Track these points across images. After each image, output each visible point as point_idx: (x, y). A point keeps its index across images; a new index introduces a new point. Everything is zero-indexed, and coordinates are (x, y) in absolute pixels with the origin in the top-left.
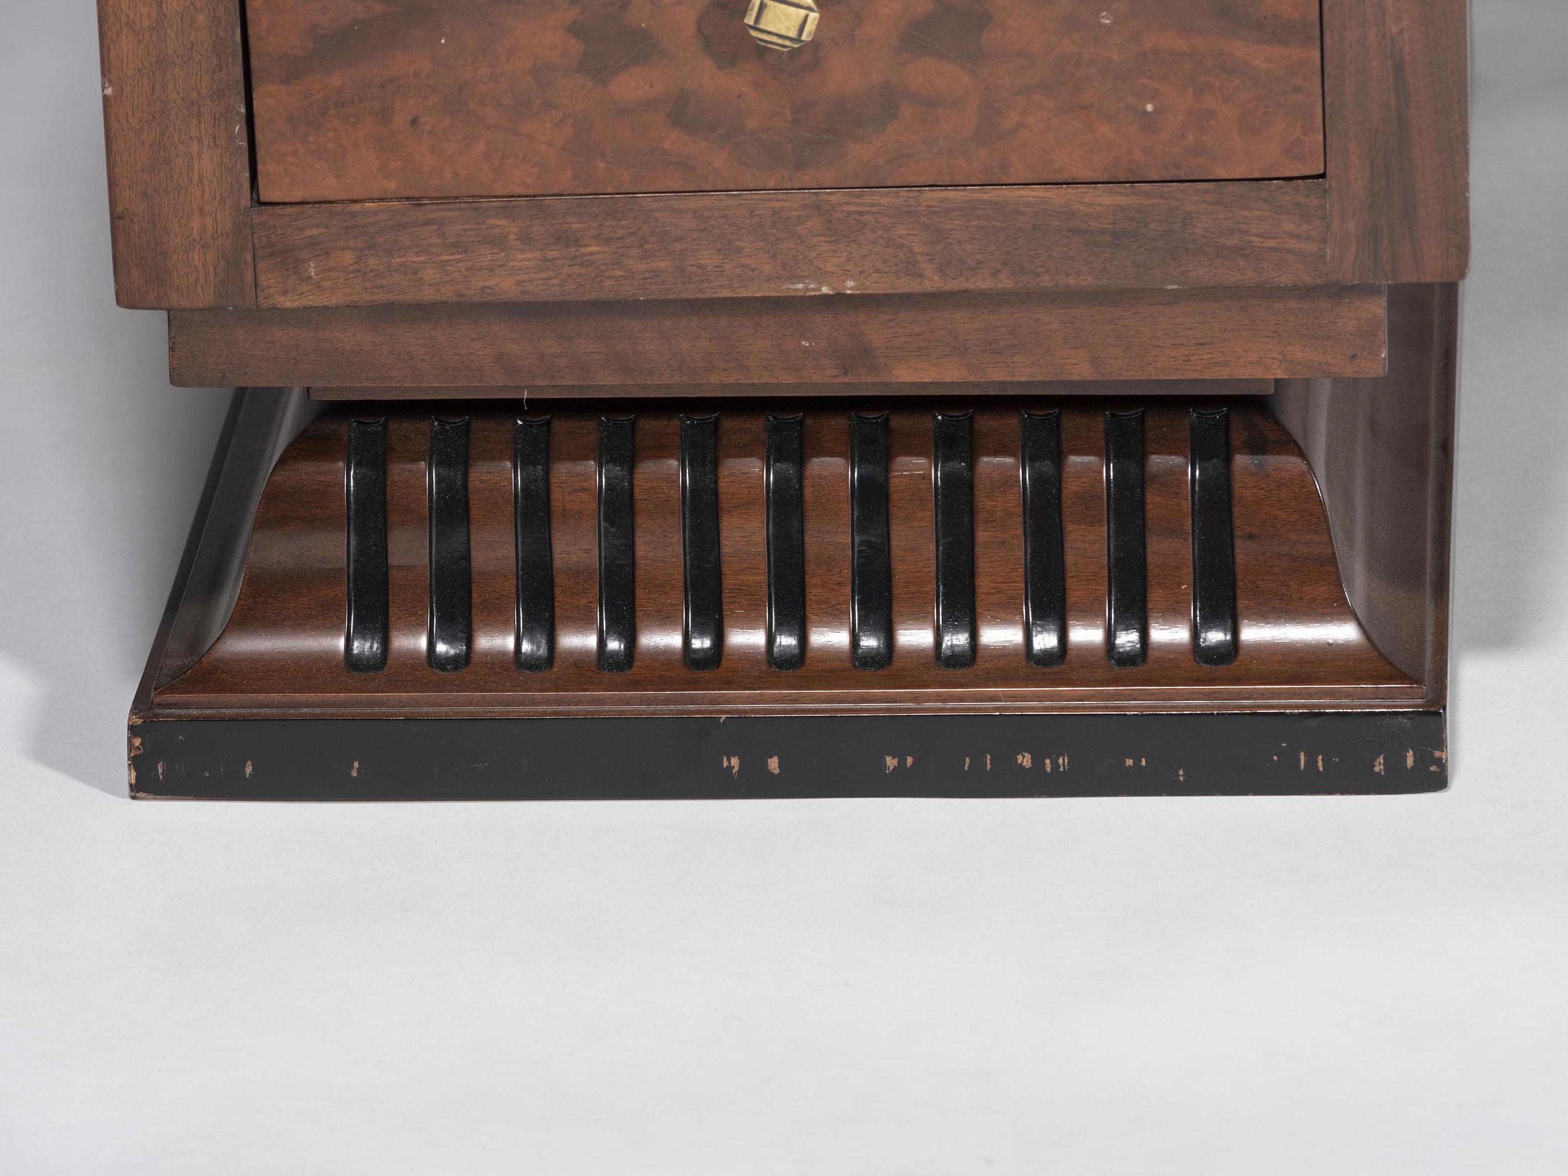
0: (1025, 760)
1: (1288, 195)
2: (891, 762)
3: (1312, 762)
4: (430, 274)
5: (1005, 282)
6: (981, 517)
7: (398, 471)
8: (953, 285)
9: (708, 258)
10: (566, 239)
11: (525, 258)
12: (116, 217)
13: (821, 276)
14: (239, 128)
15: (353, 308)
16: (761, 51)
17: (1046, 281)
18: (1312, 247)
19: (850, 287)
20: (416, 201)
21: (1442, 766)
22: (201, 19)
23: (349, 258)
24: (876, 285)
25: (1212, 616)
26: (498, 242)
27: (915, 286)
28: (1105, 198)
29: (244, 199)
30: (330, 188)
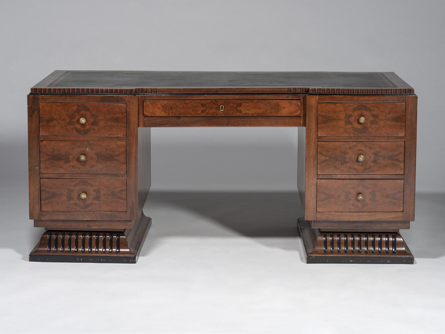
0: (102, 260)
1: (124, 213)
2: (91, 260)
3: (125, 261)
4: (55, 217)
5: (101, 219)
6: (99, 241)
7: (52, 236)
8: (97, 219)
9: (77, 217)
10: (66, 215)
11: (62, 216)
12: (30, 212)
13: (86, 218)
14: (40, 205)
15: (48, 220)
16: (82, 199)
17: (104, 219)
18: (126, 217)
19: (88, 219)
20: (54, 211)
21: (135, 261)
22: (37, 195)
23: (48, 216)
24: (91, 219)
25: (118, 249)
26: (60, 215)
27: (94, 219)
28: (109, 213)
29: (40, 211)
30: (47, 210)
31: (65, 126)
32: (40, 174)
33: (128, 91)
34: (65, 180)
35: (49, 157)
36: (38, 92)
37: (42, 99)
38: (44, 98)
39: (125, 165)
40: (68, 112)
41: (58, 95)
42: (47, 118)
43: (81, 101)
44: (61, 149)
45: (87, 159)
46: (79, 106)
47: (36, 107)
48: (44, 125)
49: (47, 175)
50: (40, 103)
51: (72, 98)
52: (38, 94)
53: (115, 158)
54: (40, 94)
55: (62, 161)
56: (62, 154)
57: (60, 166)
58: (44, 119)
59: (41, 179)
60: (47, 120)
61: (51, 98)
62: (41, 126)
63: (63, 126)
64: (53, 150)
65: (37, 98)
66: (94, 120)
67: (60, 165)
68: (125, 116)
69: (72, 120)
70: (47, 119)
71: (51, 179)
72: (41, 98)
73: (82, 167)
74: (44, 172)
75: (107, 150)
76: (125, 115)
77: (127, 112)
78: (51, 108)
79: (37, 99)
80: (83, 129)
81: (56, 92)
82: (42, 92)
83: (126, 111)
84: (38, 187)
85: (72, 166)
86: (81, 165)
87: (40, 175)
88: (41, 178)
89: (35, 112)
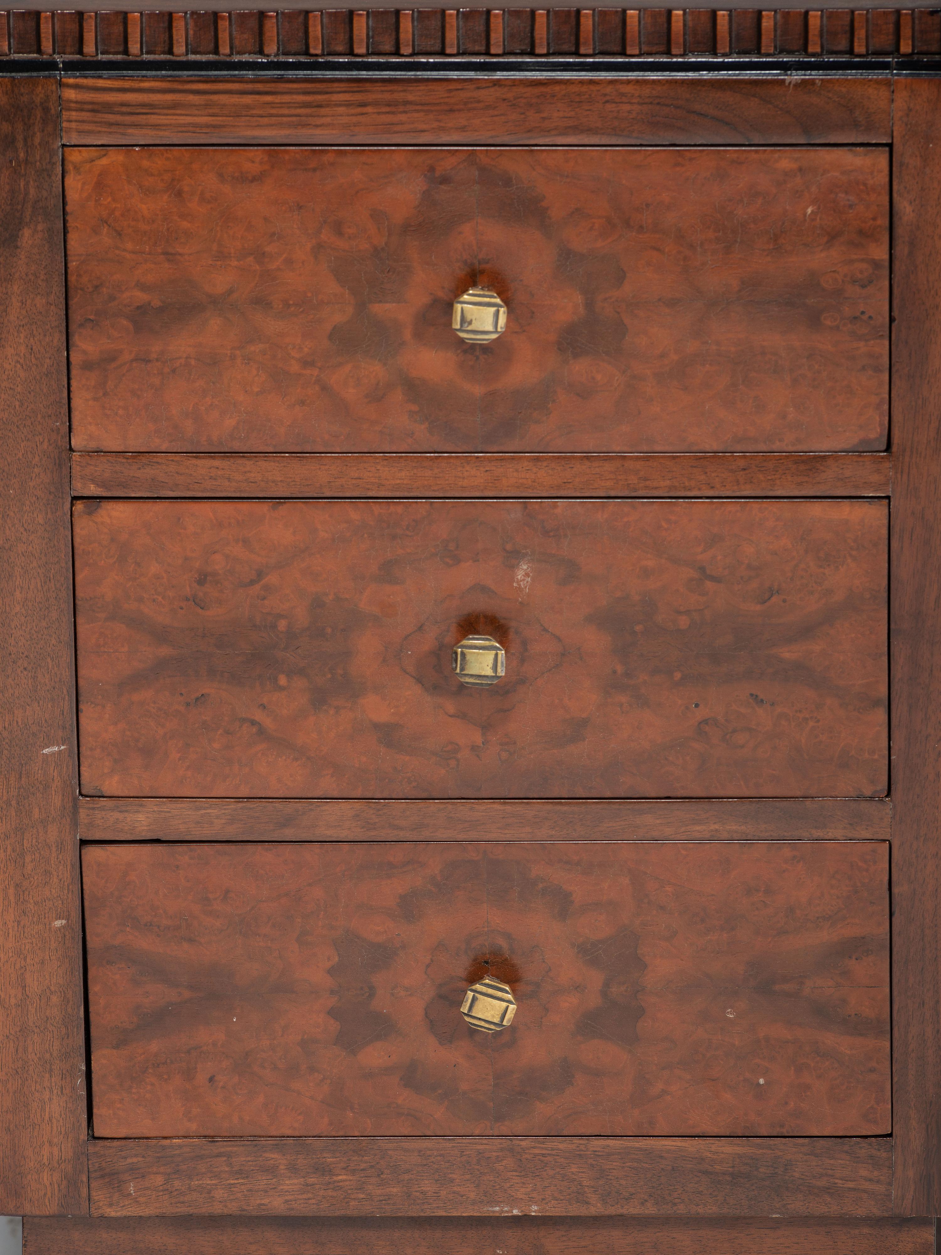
1: (864, 1149)
4: (219, 1194)
5: (650, 1209)
8: (611, 1211)
9: (428, 1186)
10: (322, 1170)
11: (291, 1183)
13: (513, 1201)
14: (80, 1081)
15: (162, 1218)
16: (472, 1032)
17: (681, 1209)
18: (881, 1189)
19: (534, 1210)
20: (211, 1138)
22: (55, 999)
23: (159, 1180)
24: (555, 1209)
26: (272, 1170)
27: (583, 1211)
28: (727, 1148)
29: (83, 1134)
30: (145, 1127)
31: (306, 363)
32: (75, 800)
33: (906, 31)
34: (310, 854)
35: (165, 651)
36: (47, 45)
37: (85, 115)
38: (108, 108)
39: (881, 715)
40: (338, 228)
41: (241, 80)
42: (143, 287)
43: (463, 129)
44: (272, 579)
45: (522, 661)
46: (445, 180)
47: (32, 191)
48: (110, 358)
49: (141, 817)
50: (75, 156)
51: (375, 104)
52: (51, 66)
53: (787, 655)
54: (70, 66)
55: (283, 680)
56: (282, 625)
57: (262, 732)
58: (112, 298)
59: (93, 854)
60: (142, 309)
61: (175, 106)
62: (88, 366)
63: (295, 367)
64: (201, 582)
65: (46, 110)
66: (589, 305)
67: (268, 723)
68: (876, 264)
69: (379, 309)
70: (141, 297)
71: (183, 853)
72: (81, 106)
73: (478, 738)
74: (112, 786)
75: (709, 584)
76: (881, 253)
77: (899, 231)
78: (179, 194)
79: (39, 113)
80: (478, 390)
81: (225, 49)
82: (89, 48)
83: (884, 222)
84: (58, 923)
85: (377, 726)
86: (462, 716)
87: (82, 813)
88: (84, 843)
89: (27, 232)
